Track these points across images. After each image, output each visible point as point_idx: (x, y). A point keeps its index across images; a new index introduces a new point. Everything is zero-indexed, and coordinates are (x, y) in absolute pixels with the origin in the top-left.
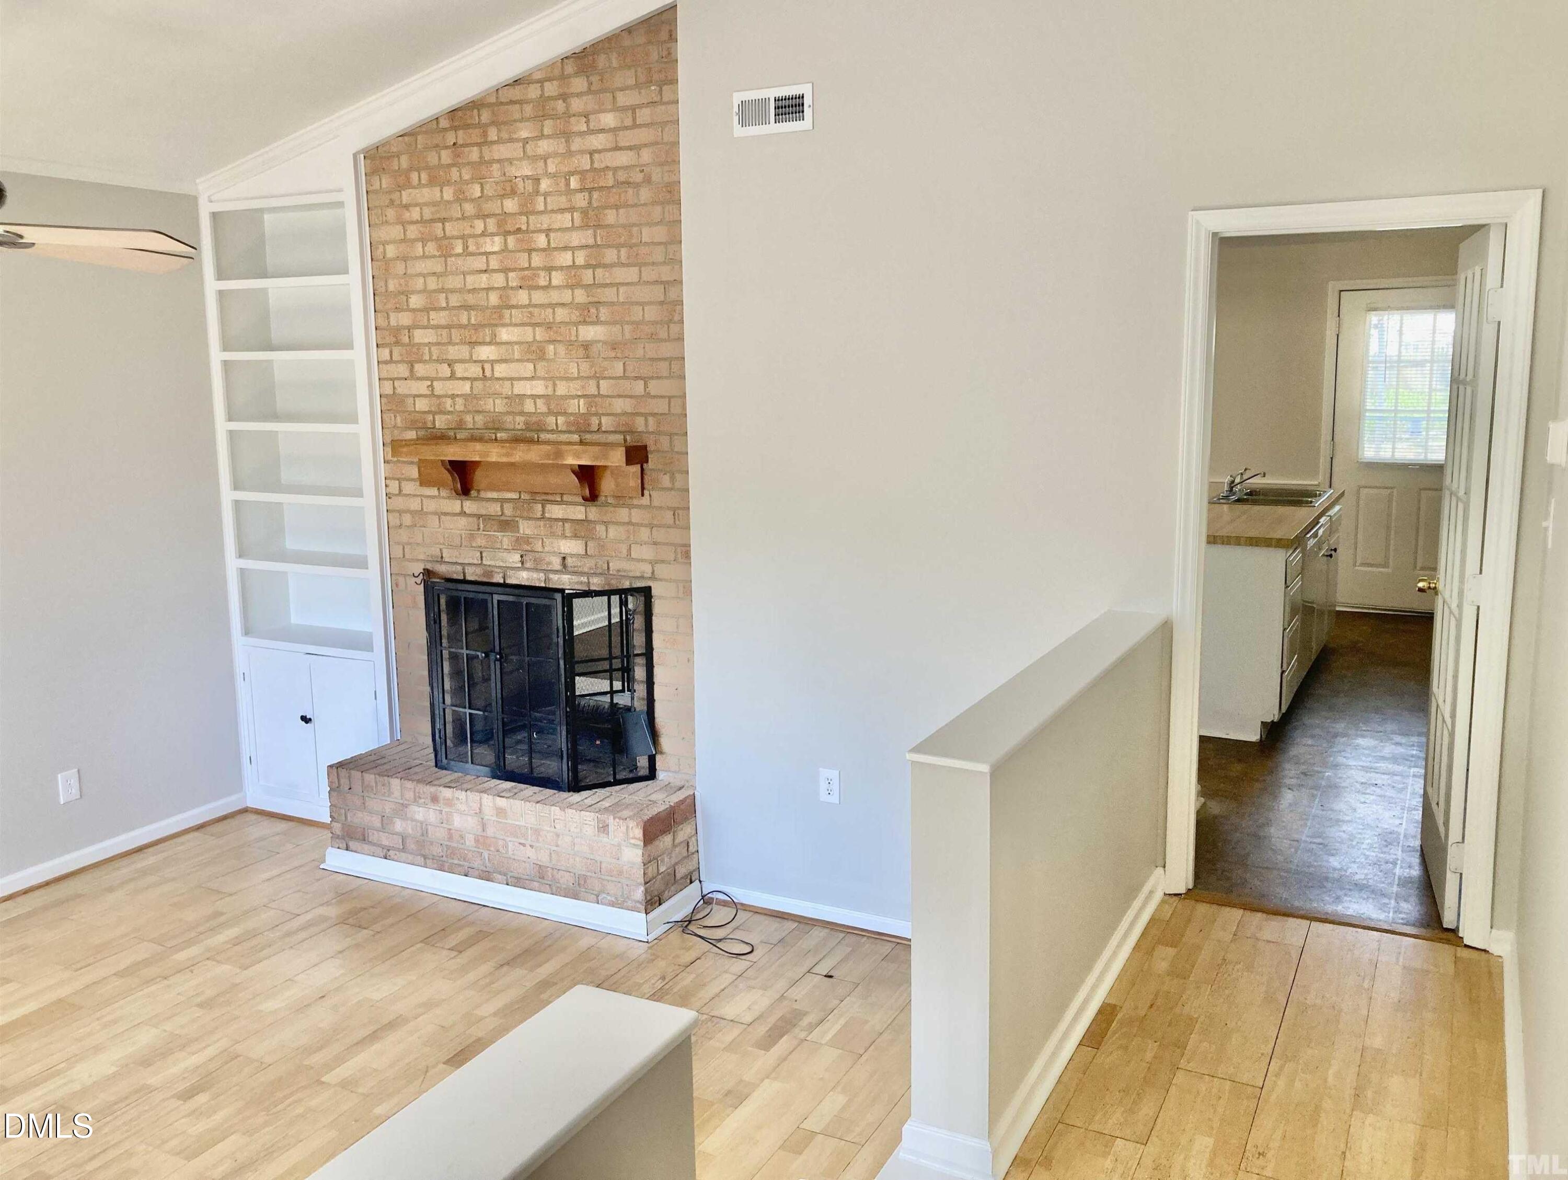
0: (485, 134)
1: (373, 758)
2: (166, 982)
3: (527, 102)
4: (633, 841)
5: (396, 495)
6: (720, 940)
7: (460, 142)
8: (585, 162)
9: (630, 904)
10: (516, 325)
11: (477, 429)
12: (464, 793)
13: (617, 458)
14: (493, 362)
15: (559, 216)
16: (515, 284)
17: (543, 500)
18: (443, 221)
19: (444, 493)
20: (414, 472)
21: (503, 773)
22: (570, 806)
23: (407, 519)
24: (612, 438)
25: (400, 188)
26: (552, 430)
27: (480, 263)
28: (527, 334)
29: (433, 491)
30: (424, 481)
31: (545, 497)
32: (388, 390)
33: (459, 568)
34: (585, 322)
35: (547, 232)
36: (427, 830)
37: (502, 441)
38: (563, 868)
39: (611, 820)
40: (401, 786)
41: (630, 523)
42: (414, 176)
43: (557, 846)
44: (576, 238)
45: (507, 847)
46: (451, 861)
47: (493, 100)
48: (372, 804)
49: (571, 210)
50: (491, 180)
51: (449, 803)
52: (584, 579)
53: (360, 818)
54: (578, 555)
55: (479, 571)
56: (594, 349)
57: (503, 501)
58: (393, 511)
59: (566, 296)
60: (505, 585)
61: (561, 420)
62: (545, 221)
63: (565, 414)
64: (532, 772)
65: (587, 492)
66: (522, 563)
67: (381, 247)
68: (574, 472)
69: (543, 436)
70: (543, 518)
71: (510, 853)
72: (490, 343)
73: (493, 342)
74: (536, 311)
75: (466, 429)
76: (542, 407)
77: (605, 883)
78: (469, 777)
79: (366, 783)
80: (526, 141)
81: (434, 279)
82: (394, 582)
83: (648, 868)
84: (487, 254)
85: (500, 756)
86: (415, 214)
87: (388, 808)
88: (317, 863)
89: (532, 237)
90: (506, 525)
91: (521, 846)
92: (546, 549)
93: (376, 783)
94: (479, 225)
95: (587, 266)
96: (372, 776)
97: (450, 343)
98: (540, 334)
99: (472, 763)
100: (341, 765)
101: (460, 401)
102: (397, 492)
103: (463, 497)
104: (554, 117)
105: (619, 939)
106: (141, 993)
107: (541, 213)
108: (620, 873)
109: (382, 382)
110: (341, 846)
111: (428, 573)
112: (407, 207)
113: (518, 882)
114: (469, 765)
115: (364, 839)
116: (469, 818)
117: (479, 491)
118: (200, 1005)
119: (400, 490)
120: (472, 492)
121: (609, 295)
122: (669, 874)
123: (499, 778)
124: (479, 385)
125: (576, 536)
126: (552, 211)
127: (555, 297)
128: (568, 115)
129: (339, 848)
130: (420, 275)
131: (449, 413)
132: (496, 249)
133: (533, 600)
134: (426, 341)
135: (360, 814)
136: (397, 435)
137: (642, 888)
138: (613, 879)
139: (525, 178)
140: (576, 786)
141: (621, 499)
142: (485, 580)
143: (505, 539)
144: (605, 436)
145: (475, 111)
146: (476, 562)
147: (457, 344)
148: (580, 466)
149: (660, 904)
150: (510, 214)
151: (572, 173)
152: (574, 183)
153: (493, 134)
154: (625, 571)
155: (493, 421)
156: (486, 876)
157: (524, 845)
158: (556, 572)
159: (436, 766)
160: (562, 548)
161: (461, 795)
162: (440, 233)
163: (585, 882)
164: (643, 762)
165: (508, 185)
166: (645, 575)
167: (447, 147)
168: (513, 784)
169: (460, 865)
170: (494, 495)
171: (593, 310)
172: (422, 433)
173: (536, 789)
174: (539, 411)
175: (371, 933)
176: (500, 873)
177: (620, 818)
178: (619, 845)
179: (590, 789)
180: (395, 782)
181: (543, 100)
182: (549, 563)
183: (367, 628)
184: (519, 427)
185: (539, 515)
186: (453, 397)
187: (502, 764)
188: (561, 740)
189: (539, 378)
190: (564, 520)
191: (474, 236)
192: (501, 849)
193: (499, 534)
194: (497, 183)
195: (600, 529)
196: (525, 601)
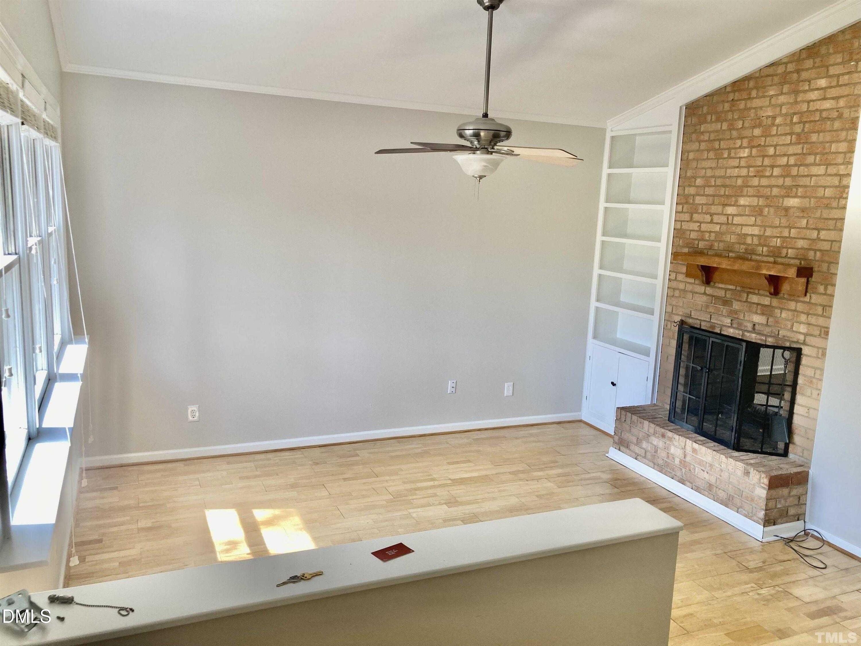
0: (750, 94)
1: (640, 409)
2: (527, 482)
3: (776, 75)
4: (763, 485)
5: (673, 280)
6: (807, 556)
7: (736, 99)
8: (804, 107)
9: (755, 518)
10: (749, 196)
11: (719, 250)
12: (678, 436)
13: (792, 273)
14: (733, 215)
15: (783, 138)
16: (752, 174)
17: (749, 292)
18: (720, 140)
19: (697, 282)
20: (684, 269)
21: (701, 431)
22: (731, 457)
23: (677, 293)
24: (792, 262)
25: (700, 124)
26: (760, 254)
27: (736, 163)
28: (754, 201)
29: (692, 280)
30: (688, 275)
31: (749, 290)
32: (679, 227)
33: (698, 322)
34: (788, 196)
35: (775, 146)
36: (657, 450)
37: (732, 258)
38: (722, 489)
39: (752, 470)
40: (649, 425)
41: (795, 311)
42: (709, 118)
43: (721, 476)
44: (792, 150)
45: (695, 470)
46: (666, 469)
47: (757, 75)
48: (634, 431)
49: (791, 134)
50: (749, 118)
51: (670, 439)
52: (764, 338)
53: (626, 436)
54: (762, 324)
55: (708, 325)
56: (791, 211)
57: (726, 290)
58: (670, 288)
59: (780, 181)
60: (720, 334)
61: (765, 249)
62: (775, 140)
63: (768, 246)
64: (715, 435)
65: (772, 290)
66: (731, 324)
67: (687, 154)
68: (766, 278)
69: (754, 257)
70: (746, 301)
71: (696, 473)
72: (733, 205)
73: (736, 204)
74: (761, 189)
75: (714, 250)
76: (756, 241)
77: (743, 502)
78: (683, 430)
79: (633, 420)
80: (771, 97)
81: (710, 170)
82: (665, 324)
83: (769, 502)
84: (740, 158)
85: (702, 421)
86: (706, 137)
87: (641, 435)
88: (604, 453)
89: (766, 149)
90: (726, 302)
91: (702, 471)
92: (746, 318)
93: (637, 421)
94: (738, 143)
95: (795, 165)
96: (636, 417)
97: (713, 204)
98: (761, 202)
99: (686, 423)
100: (623, 409)
101: (713, 235)
102: (674, 279)
103: (707, 285)
104: (790, 83)
105: (746, 535)
106: (516, 483)
107: (774, 135)
108: (752, 500)
109: (676, 222)
110: (617, 447)
111: (682, 322)
112: (702, 133)
113: (697, 489)
114: (684, 424)
115: (628, 447)
116: (679, 450)
117: (715, 283)
118: (537, 496)
119: (676, 278)
120: (711, 283)
121: (805, 181)
122: (783, 510)
123: (698, 434)
124: (724, 227)
125: (763, 314)
126: (781, 135)
127: (773, 182)
128: (799, 81)
129: (616, 448)
130: (703, 168)
131: (708, 241)
132: (745, 155)
133: (730, 344)
134: (701, 202)
135: (628, 434)
136: (679, 250)
137: (764, 512)
138: (747, 502)
139: (768, 117)
140: (738, 448)
141: (793, 296)
142: (711, 330)
143: (724, 311)
144: (789, 260)
145: (747, 81)
146: (707, 320)
147: (717, 205)
148: (770, 275)
149: (774, 525)
150: (756, 137)
151: (795, 114)
152: (795, 119)
153: (754, 93)
154: (788, 337)
155: (728, 247)
156: (682, 481)
157: (703, 471)
158: (748, 331)
159: (669, 420)
160: (754, 319)
161: (677, 437)
162: (717, 146)
163: (733, 499)
164: (781, 446)
165: (758, 121)
166: (800, 341)
167: (728, 102)
168: (705, 438)
169: (670, 473)
170: (722, 286)
171: (794, 190)
172: (691, 250)
173: (716, 444)
174: (754, 243)
175: (619, 491)
176: (690, 482)
177: (757, 471)
178: (754, 485)
179: (746, 452)
180: (646, 423)
181: (786, 73)
182: (746, 327)
183: (649, 345)
184: (741, 251)
185: (744, 299)
186: (710, 232)
187: (701, 427)
188: (733, 421)
189: (757, 226)
190: (758, 304)
191: (735, 148)
192: (692, 470)
193: (721, 307)
194: (752, 120)
195: (777, 311)
196: (726, 344)
